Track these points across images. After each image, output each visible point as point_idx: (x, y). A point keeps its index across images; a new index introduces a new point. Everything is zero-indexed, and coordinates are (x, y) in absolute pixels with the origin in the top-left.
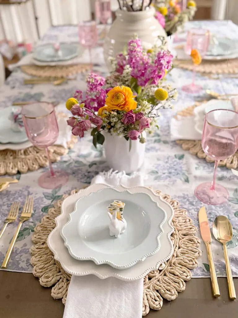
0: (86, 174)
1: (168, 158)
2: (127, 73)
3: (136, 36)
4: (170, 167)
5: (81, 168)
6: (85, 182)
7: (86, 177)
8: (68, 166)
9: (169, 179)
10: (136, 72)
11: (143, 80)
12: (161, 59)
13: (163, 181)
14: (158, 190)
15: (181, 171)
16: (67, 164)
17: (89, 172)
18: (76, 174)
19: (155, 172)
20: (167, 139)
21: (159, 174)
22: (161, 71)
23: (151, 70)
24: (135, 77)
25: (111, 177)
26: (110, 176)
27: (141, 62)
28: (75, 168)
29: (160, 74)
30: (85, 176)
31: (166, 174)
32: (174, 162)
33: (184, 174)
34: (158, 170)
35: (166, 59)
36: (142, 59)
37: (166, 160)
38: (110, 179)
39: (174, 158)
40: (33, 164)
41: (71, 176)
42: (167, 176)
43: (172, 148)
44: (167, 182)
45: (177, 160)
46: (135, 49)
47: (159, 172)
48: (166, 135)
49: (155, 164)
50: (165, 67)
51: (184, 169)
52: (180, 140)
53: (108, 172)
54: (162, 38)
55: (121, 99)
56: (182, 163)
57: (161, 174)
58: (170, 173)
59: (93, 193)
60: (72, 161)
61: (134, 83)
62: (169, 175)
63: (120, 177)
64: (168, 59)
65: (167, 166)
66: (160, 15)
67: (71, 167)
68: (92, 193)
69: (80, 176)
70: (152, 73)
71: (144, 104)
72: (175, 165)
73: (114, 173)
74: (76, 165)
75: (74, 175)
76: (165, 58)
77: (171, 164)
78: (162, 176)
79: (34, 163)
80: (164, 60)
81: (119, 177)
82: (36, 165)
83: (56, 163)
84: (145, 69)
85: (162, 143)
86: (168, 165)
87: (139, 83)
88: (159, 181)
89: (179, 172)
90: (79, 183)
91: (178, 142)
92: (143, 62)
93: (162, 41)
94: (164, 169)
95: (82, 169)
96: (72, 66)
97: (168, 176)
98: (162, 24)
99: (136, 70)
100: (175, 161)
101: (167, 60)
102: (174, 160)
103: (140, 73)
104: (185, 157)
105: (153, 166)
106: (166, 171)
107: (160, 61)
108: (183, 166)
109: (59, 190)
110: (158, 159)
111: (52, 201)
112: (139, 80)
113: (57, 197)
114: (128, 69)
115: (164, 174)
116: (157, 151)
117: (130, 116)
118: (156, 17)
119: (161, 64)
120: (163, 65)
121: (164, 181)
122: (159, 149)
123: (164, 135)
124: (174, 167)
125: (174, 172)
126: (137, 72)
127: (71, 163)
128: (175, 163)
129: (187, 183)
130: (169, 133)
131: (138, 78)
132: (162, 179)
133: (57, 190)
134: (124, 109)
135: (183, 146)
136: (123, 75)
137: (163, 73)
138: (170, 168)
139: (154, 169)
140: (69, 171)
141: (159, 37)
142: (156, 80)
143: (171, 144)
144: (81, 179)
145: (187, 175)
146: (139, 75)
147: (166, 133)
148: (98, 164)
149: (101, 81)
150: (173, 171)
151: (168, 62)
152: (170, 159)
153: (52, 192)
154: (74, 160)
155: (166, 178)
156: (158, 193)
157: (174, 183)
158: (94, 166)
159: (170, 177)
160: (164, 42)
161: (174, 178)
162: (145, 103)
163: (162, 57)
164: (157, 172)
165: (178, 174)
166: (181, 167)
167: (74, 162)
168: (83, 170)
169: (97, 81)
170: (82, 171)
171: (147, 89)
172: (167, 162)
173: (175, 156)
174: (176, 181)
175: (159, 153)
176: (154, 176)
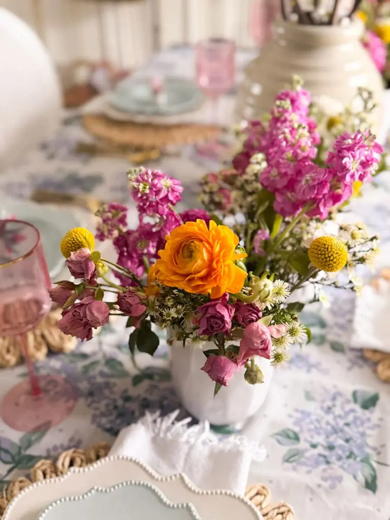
0: (120, 402)
1: (334, 398)
2: (256, 175)
3: (298, 82)
4: (333, 428)
5: (112, 380)
6: (108, 426)
7: (115, 413)
8: (86, 369)
9: (323, 466)
10: (274, 177)
11: (289, 199)
12: (345, 153)
13: (305, 469)
14: (283, 506)
15: (361, 447)
16: (87, 362)
17: (127, 399)
18: (96, 398)
19: (292, 435)
20: (343, 340)
21: (302, 445)
22: (342, 185)
23: (314, 180)
24: (269, 189)
25: (169, 435)
26: (168, 429)
27: (289, 154)
28: (100, 380)
29: (339, 191)
30: (116, 407)
31: (320, 450)
32: (347, 414)
33: (366, 460)
34: (302, 431)
35: (361, 155)
36: (294, 146)
37: (329, 403)
38: (164, 439)
39: (348, 402)
40: (8, 351)
41: (82, 402)
42: (320, 455)
43: (350, 369)
44: (314, 478)
45: (357, 407)
46: (286, 115)
47: (302, 437)
48: (342, 327)
49: (296, 410)
50: (353, 176)
51: (370, 441)
52: (375, 351)
53: (166, 418)
54: (365, 95)
55: (197, 262)
56: (369, 420)
57: (307, 446)
58: (331, 448)
59: (97, 490)
60: (99, 357)
61: (267, 204)
62: (326, 453)
63: (192, 441)
64: (366, 157)
65: (328, 423)
66: (375, 41)
67: (92, 373)
68: (93, 491)
69: (102, 405)
70: (314, 187)
71: (262, 287)
72: (347, 424)
73: (179, 425)
74: (106, 370)
75: (90, 399)
76: (357, 153)
77: (339, 416)
78: (308, 454)
79: (12, 349)
80: (354, 157)
81: (187, 442)
82: (14, 355)
83: (61, 356)
84: (299, 173)
85: (327, 347)
86: (330, 418)
87: (277, 207)
88: (294, 469)
89: (356, 451)
90: (94, 427)
91: (368, 355)
92: (295, 155)
93: (366, 102)
94: (317, 431)
95: (115, 385)
96: (179, 126)
97: (325, 457)
98: (376, 61)
99: (274, 172)
100: (352, 411)
101: (363, 158)
102: (348, 407)
103: (285, 182)
104: (379, 403)
105: (290, 416)
106: (320, 439)
107: (343, 158)
108: (369, 432)
109: (39, 439)
110: (309, 396)
111: (10, 471)
112: (279, 198)
113: (25, 461)
114: (258, 163)
115: (314, 446)
116: (310, 367)
117: (213, 317)
118: (366, 45)
119: (344, 169)
120: (348, 170)
121: (309, 472)
122: (316, 366)
123: (337, 324)
124: (346, 429)
125: (341, 447)
126: (278, 178)
127: (95, 363)
128: (350, 418)
129: (370, 492)
130: (350, 321)
131: (277, 194)
132: (304, 464)
133: (33, 438)
134: (203, 291)
135: (380, 368)
136: (245, 177)
137: (347, 190)
138: (335, 431)
139: (289, 424)
140: (84, 386)
141: (360, 90)
142: (325, 205)
143: (351, 355)
144: (103, 415)
145: (375, 465)
146: (279, 186)
147: (341, 321)
148: (156, 378)
149: (168, 191)
150: (340, 442)
151: (365, 164)
152: (339, 402)
153: (21, 440)
154: (104, 356)
155: (317, 463)
156: (282, 514)
157: (333, 487)
158: (146, 383)
159: (328, 463)
160: (370, 105)
161: (336, 468)
162: (265, 286)
163: (350, 149)
164: (297, 438)
165: (351, 455)
166: (363, 435)
167: (103, 362)
168: (116, 389)
169: (158, 192)
170: (112, 393)
171: (299, 222)
172: (329, 410)
173: (354, 394)
174: (340, 479)
175: (315, 375)
176: (284, 450)
